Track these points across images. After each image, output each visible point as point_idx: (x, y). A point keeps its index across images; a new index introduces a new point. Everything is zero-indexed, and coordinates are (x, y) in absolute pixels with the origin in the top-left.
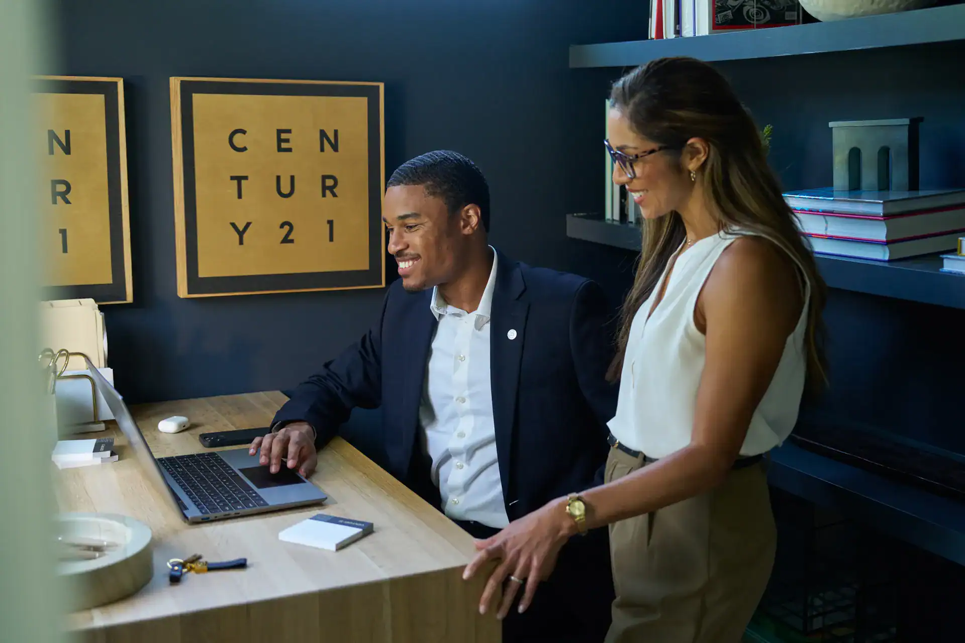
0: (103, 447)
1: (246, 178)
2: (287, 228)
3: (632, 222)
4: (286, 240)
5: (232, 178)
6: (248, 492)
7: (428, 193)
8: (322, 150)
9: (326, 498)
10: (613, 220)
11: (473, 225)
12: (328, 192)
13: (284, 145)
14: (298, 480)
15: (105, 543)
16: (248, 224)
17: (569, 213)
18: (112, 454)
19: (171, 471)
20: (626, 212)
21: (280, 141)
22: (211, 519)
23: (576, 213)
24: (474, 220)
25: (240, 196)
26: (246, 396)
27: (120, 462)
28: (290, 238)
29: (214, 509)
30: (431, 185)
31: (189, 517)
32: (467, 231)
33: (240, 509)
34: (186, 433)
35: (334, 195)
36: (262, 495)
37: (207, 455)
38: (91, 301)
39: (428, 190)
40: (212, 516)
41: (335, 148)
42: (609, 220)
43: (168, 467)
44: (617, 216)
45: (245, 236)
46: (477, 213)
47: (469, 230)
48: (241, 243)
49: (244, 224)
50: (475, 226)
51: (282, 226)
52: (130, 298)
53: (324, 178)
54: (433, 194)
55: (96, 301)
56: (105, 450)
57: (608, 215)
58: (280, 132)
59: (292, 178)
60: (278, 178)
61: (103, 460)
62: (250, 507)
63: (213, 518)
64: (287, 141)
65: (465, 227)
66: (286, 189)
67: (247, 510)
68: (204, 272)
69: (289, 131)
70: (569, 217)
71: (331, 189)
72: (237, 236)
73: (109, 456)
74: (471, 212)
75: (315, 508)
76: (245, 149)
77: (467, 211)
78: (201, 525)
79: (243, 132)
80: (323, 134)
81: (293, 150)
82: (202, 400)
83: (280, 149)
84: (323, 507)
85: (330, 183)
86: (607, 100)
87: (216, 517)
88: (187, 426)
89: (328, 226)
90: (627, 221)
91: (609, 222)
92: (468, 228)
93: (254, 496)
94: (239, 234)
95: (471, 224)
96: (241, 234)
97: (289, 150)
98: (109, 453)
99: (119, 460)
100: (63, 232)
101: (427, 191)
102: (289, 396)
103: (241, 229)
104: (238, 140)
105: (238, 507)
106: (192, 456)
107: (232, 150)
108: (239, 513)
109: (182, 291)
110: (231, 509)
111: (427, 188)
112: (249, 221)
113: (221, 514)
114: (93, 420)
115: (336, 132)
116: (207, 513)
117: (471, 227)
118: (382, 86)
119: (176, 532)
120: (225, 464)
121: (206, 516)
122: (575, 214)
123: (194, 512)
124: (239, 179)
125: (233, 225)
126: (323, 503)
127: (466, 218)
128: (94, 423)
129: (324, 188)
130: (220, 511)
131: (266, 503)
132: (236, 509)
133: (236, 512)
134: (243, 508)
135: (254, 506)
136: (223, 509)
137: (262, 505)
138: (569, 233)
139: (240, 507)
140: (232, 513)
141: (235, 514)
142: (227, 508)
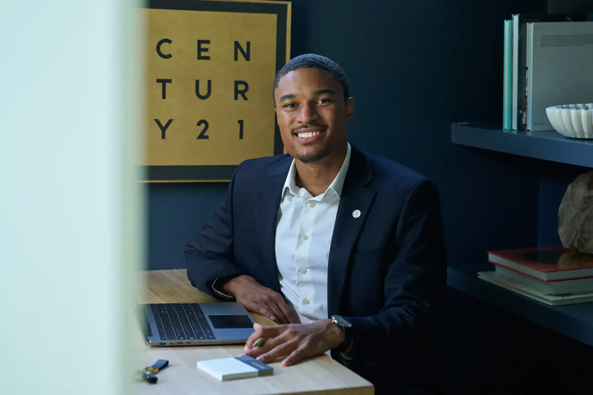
1: (170, 81)
2: (203, 126)
3: (529, 131)
4: (202, 136)
5: (159, 81)
6: (205, 330)
8: (236, 58)
10: (512, 130)
12: (239, 95)
13: (203, 54)
16: (170, 121)
17: (454, 122)
21: (200, 50)
22: (167, 344)
23: (461, 122)
25: (164, 97)
28: (205, 134)
29: (172, 338)
31: (151, 342)
33: (192, 341)
35: (245, 98)
36: (214, 333)
37: (190, 305)
40: (168, 342)
41: (247, 57)
42: (506, 129)
44: (515, 127)
45: (167, 131)
48: (163, 137)
49: (167, 121)
51: (199, 124)
53: (237, 83)
57: (506, 126)
58: (200, 42)
59: (209, 82)
60: (197, 82)
62: (200, 339)
63: (170, 345)
64: (206, 50)
66: (203, 92)
67: (197, 341)
69: (208, 42)
70: (453, 125)
71: (243, 93)
72: (160, 132)
76: (169, 56)
79: (169, 41)
80: (237, 44)
81: (211, 58)
83: (200, 57)
85: (241, 87)
86: (505, 21)
87: (171, 343)
89: (239, 125)
90: (526, 130)
91: (508, 132)
93: (208, 333)
94: (162, 130)
96: (164, 129)
97: (208, 58)
103: (164, 125)
104: (165, 48)
105: (191, 338)
106: (178, 305)
107: (159, 57)
110: (184, 339)
112: (171, 118)
113: (175, 341)
115: (248, 44)
116: (165, 339)
118: (289, 4)
120: (200, 311)
121: (163, 342)
122: (459, 123)
123: (157, 339)
124: (164, 82)
125: (157, 121)
129: (237, 92)
130: (176, 339)
131: (214, 338)
132: (189, 339)
133: (188, 342)
134: (195, 339)
135: (204, 338)
136: (179, 338)
137: (211, 339)
138: (454, 140)
139: (193, 338)
140: (185, 341)
141: (187, 343)
142: (182, 338)
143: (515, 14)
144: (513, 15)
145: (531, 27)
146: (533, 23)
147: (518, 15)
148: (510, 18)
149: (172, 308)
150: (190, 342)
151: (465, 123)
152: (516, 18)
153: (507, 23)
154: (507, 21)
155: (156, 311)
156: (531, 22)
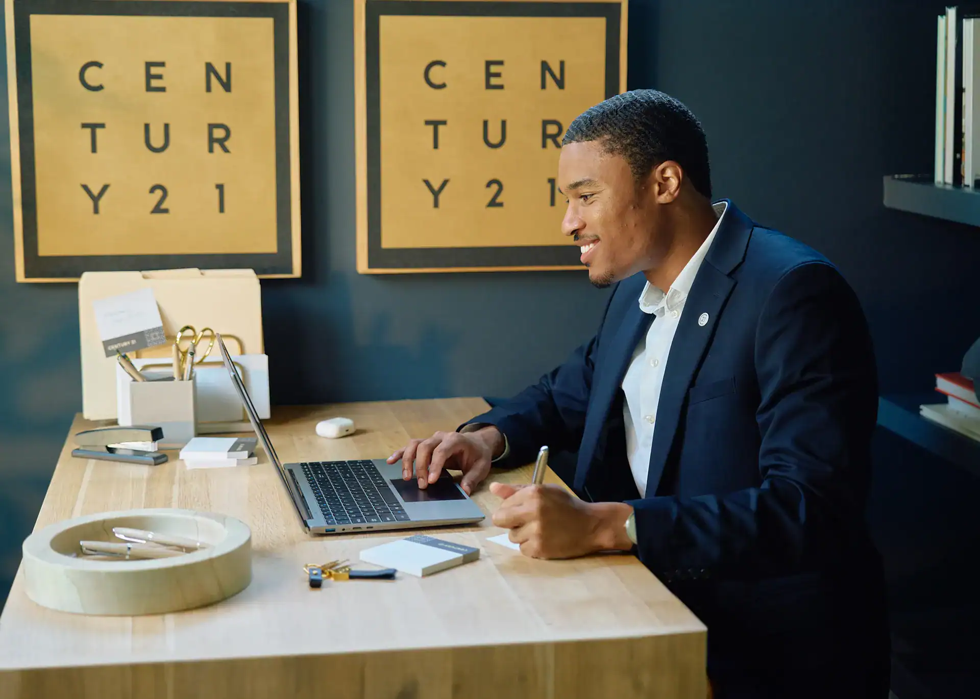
0: (241, 446)
1: (444, 122)
2: (495, 187)
3: (968, 186)
4: (493, 203)
5: (428, 123)
6: (391, 505)
7: (604, 151)
8: (543, 86)
9: (484, 518)
10: (945, 183)
11: (672, 191)
14: (458, 496)
15: (198, 544)
16: (445, 183)
17: (888, 174)
18: (251, 455)
19: (310, 477)
20: (962, 173)
22: (337, 531)
23: (899, 174)
24: (674, 183)
26: (439, 402)
27: (259, 465)
29: (342, 520)
30: (610, 140)
31: (311, 527)
32: (664, 199)
33: (376, 524)
34: (350, 439)
36: (406, 511)
37: (359, 463)
38: (250, 272)
39: (605, 146)
40: (339, 528)
41: (560, 84)
42: (939, 183)
43: (308, 473)
44: (949, 179)
45: (441, 197)
46: (677, 174)
47: (665, 198)
48: (436, 205)
49: (441, 182)
50: (675, 191)
51: (489, 185)
52: (297, 272)
53: (545, 123)
54: (611, 151)
55: (257, 273)
56: (243, 450)
57: (938, 177)
58: (489, 64)
59: (504, 123)
60: (485, 123)
61: (239, 462)
62: (386, 521)
63: (340, 531)
64: (498, 75)
65: (660, 193)
66: (495, 138)
67: (382, 525)
68: (388, 241)
69: (500, 63)
70: (887, 180)
72: (431, 197)
73: (247, 457)
74: (669, 173)
75: (470, 529)
76: (443, 86)
77: (663, 171)
78: (325, 538)
79: (443, 64)
80: (545, 66)
81: (505, 87)
82: (383, 404)
83: (489, 86)
84: (479, 528)
86: (939, 17)
87: (344, 530)
88: (351, 431)
90: (963, 186)
91: (940, 186)
92: (665, 195)
93: (396, 510)
94: (433, 194)
95: (670, 189)
96: (436, 194)
97: (501, 87)
98: (246, 453)
99: (258, 463)
100: (220, 187)
101: (604, 148)
102: (491, 404)
103: (436, 186)
104: (437, 74)
105: (373, 520)
106: (342, 463)
107: (428, 87)
108: (372, 527)
109: (362, 266)
110: (363, 521)
111: (603, 144)
112: (447, 178)
113: (350, 527)
114: (241, 418)
115: (562, 64)
116: (333, 523)
117: (670, 194)
118: (625, 3)
119: (292, 543)
120: (377, 473)
121: (331, 527)
122: (896, 176)
123: (319, 521)
124: (435, 124)
125: (427, 182)
126: (479, 523)
127: (661, 181)
128: (243, 421)
130: (349, 522)
131: (407, 519)
132: (369, 521)
133: (368, 526)
134: (378, 521)
135: (392, 520)
136: (354, 521)
137: (402, 520)
138: (887, 202)
139: (375, 520)
140: (364, 526)
141: (368, 528)
142: (359, 521)
143: (950, 6)
144: (948, 7)
145: (969, 25)
146: (972, 20)
147: (955, 8)
148: (944, 13)
149: (334, 470)
150: (372, 526)
151: (906, 176)
152: (952, 13)
153: (941, 21)
154: (942, 18)
155: (310, 476)
156: (969, 17)
